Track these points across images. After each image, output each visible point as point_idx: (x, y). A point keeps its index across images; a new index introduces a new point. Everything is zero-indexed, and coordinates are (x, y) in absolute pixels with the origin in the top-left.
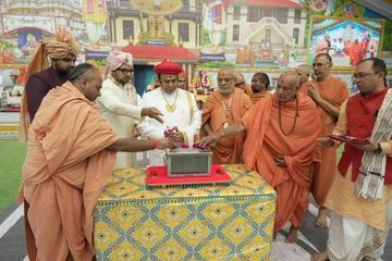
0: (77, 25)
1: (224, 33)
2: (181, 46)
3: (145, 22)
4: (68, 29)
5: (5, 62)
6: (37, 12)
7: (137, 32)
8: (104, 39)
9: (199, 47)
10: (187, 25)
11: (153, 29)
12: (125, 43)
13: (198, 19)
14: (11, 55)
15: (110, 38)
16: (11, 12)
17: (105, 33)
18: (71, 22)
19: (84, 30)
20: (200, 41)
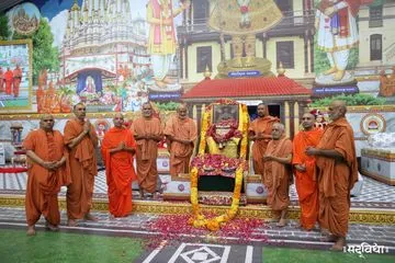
0: (141, 60)
1: (355, 49)
2: (281, 75)
3: (227, 47)
4: (130, 66)
5: (61, 112)
6: (99, 50)
7: (216, 61)
8: (172, 75)
9: (310, 75)
10: (292, 43)
11: (238, 54)
12: (200, 78)
13: (308, 33)
14: (69, 103)
15: (180, 72)
16: (73, 53)
17: (173, 67)
18: (135, 57)
19: (148, 65)
20: (312, 65)
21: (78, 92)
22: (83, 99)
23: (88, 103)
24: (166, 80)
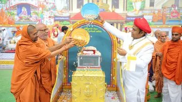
2: (113, 11)
4: (45, 4)
5: (9, 24)
8: (65, 9)
9: (125, 12)
11: (95, 1)
14: (13, 19)
15: (69, 8)
17: (66, 5)
19: (54, 4)
20: (126, 8)
21: (18, 14)
22: (21, 18)
23: (23, 20)
24: (63, 11)
